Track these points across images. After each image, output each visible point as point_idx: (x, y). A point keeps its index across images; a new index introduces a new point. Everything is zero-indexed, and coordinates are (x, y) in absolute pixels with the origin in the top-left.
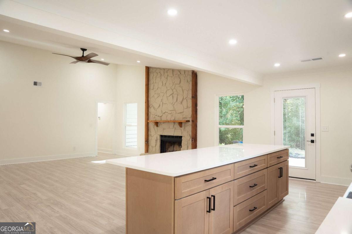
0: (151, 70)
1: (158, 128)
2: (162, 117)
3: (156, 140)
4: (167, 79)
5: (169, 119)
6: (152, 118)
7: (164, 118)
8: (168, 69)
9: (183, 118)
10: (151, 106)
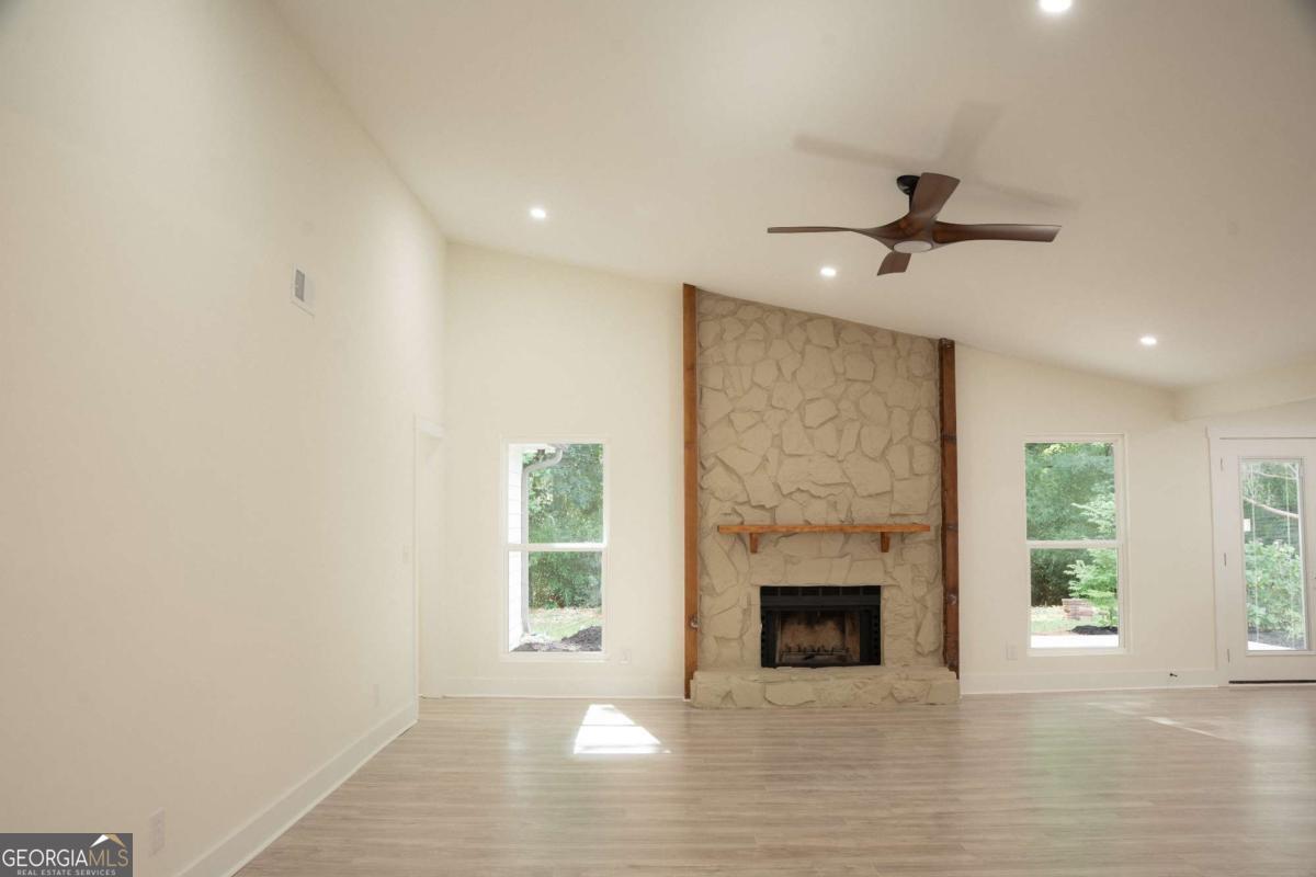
0: (705, 306)
1: (753, 556)
2: (778, 511)
3: (746, 612)
4: (803, 357)
5: (817, 520)
6: (714, 513)
7: (789, 514)
8: (806, 314)
9: (892, 515)
10: (712, 460)
